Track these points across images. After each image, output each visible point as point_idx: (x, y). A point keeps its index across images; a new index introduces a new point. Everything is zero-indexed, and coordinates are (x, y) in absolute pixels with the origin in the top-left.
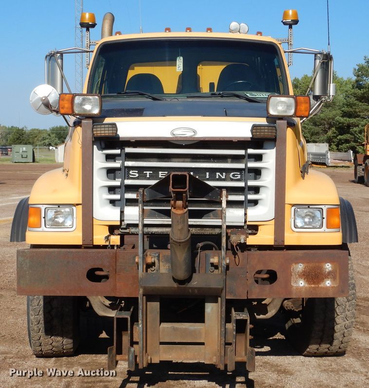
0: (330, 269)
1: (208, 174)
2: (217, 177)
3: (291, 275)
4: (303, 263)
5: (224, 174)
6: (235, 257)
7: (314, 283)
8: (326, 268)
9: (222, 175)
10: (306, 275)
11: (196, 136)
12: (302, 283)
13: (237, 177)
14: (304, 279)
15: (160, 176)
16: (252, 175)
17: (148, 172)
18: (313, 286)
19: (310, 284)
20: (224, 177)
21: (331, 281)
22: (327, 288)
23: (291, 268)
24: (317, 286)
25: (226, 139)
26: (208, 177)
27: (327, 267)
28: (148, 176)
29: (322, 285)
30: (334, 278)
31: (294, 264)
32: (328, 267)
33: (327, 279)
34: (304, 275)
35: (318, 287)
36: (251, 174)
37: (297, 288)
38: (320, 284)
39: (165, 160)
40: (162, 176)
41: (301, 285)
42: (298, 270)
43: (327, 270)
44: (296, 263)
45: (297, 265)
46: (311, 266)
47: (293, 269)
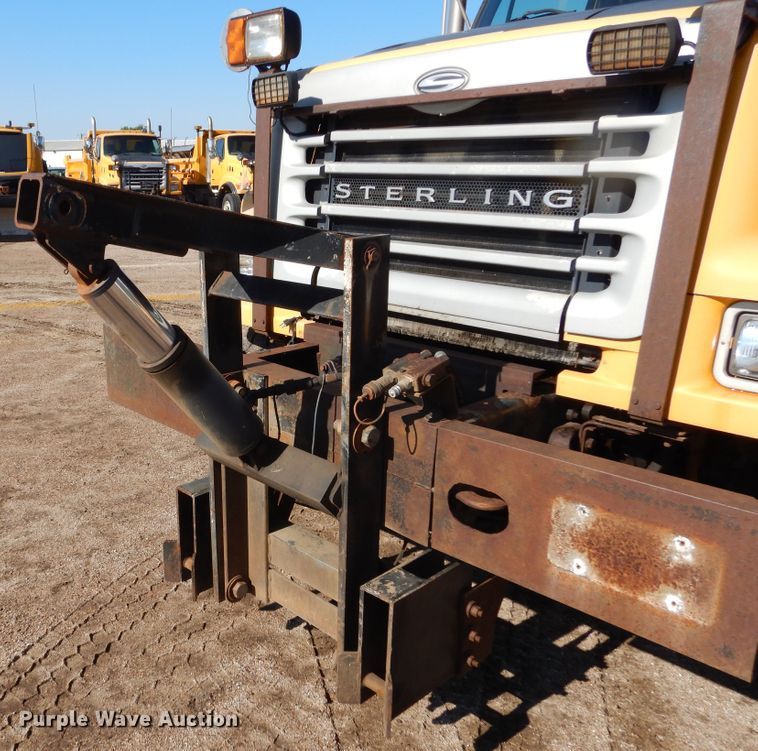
0: (689, 558)
1: (488, 192)
2: (511, 203)
3: (550, 530)
4: (591, 506)
5: (529, 193)
6: (407, 430)
7: (620, 582)
8: (673, 551)
9: (524, 195)
10: (596, 546)
11: (468, 87)
12: (580, 566)
13: (563, 202)
14: (589, 557)
15: (388, 198)
16: (616, 197)
17: (367, 188)
18: (616, 588)
19: (606, 580)
20: (526, 203)
21: (684, 599)
22: (665, 616)
23: (551, 507)
24: (631, 595)
25: (533, 90)
26: (487, 201)
27: (678, 546)
28: (367, 197)
29: (647, 598)
30: (700, 595)
31: (561, 500)
32: (682, 549)
33: (671, 588)
34: (590, 543)
35: (634, 600)
36: (610, 195)
37: (565, 575)
38: (643, 593)
39: (414, 158)
40: (392, 196)
41: (578, 572)
42: (573, 520)
43: (676, 558)
44: (568, 499)
45: (571, 507)
46: (617, 522)
47: (557, 513)
